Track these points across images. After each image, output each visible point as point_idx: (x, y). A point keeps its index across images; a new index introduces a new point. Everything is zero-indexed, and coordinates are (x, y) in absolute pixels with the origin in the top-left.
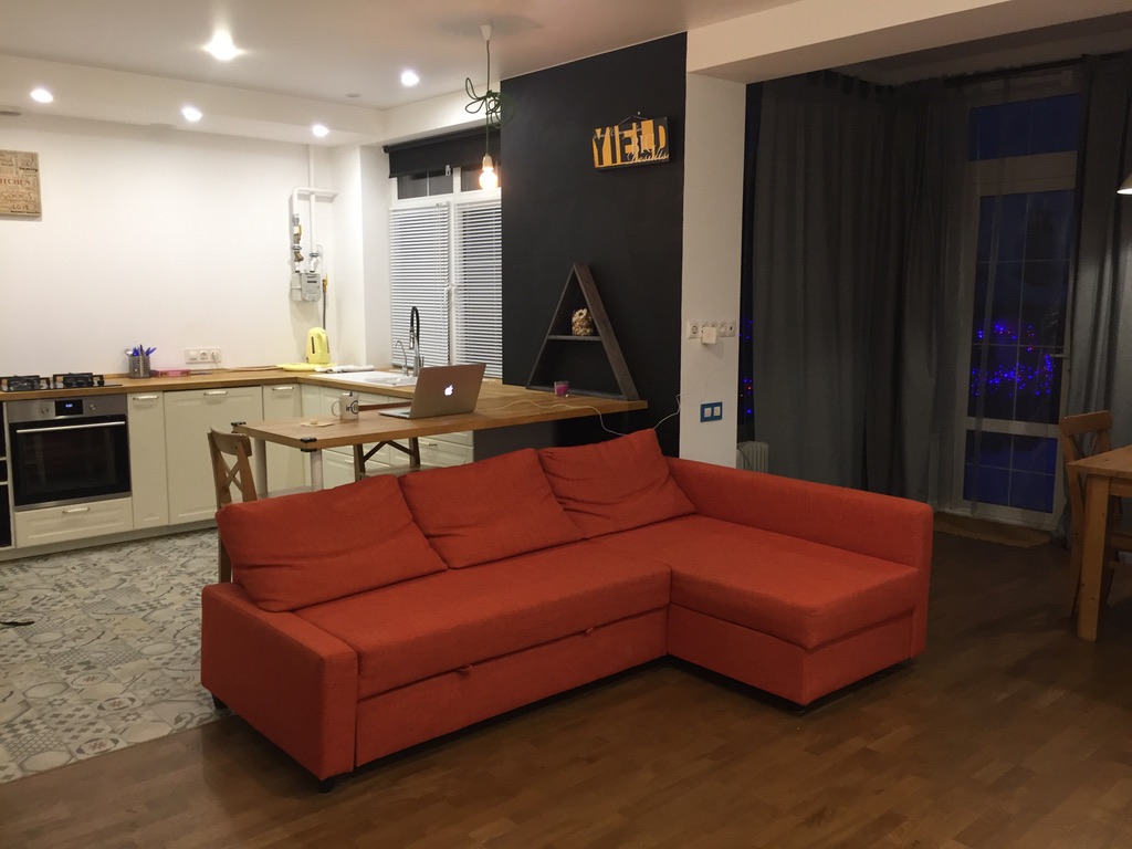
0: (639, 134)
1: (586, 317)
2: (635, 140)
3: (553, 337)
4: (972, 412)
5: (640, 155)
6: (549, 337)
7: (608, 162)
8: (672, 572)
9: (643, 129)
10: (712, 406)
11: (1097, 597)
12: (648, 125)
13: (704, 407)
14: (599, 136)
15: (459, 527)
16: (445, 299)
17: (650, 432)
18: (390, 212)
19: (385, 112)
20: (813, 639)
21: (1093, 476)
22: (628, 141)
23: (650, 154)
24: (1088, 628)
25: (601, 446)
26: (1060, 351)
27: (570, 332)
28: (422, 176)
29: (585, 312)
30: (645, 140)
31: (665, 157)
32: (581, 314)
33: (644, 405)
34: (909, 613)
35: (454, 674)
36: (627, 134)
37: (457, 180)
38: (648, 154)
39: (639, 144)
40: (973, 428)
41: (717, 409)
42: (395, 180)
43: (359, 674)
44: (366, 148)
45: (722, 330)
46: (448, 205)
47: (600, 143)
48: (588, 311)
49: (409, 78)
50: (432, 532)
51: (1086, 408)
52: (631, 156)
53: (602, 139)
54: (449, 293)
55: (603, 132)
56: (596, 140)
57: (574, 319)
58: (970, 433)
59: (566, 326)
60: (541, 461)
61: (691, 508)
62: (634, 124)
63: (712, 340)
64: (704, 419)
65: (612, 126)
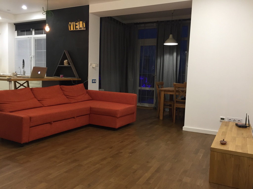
0: (79, 24)
1: (67, 61)
2: (78, 25)
3: (59, 66)
4: (140, 86)
5: (79, 28)
6: (58, 66)
7: (72, 29)
8: (90, 107)
9: (80, 23)
10: (94, 80)
11: (163, 112)
12: (81, 22)
13: (93, 80)
14: (70, 24)
15: (45, 99)
16: (30, 59)
17: (82, 84)
18: (15, 39)
19: (15, 15)
20: (118, 116)
21: (161, 91)
22: (77, 25)
23: (82, 28)
24: (161, 118)
25: (73, 86)
26: (154, 74)
27: (63, 65)
28: (24, 31)
29: (67, 60)
30: (80, 25)
31: (85, 29)
32: (66, 61)
33: (80, 79)
34: (133, 113)
35: (49, 124)
36: (76, 24)
37: (33, 32)
38: (81, 28)
39: (79, 26)
40: (140, 89)
41: (95, 81)
42: (16, 31)
43: (30, 122)
44: (10, 24)
45: (96, 65)
46: (31, 38)
47: (70, 25)
48: (68, 60)
49: (24, 7)
50: (39, 100)
51: (159, 81)
52: (77, 28)
53: (71, 25)
54: (31, 58)
55: (71, 23)
56: (69, 25)
57: (64, 62)
58: (140, 90)
59: (62, 63)
60: (61, 88)
61: (91, 99)
62: (78, 22)
63: (94, 66)
64: (93, 82)
65: (73, 22)
